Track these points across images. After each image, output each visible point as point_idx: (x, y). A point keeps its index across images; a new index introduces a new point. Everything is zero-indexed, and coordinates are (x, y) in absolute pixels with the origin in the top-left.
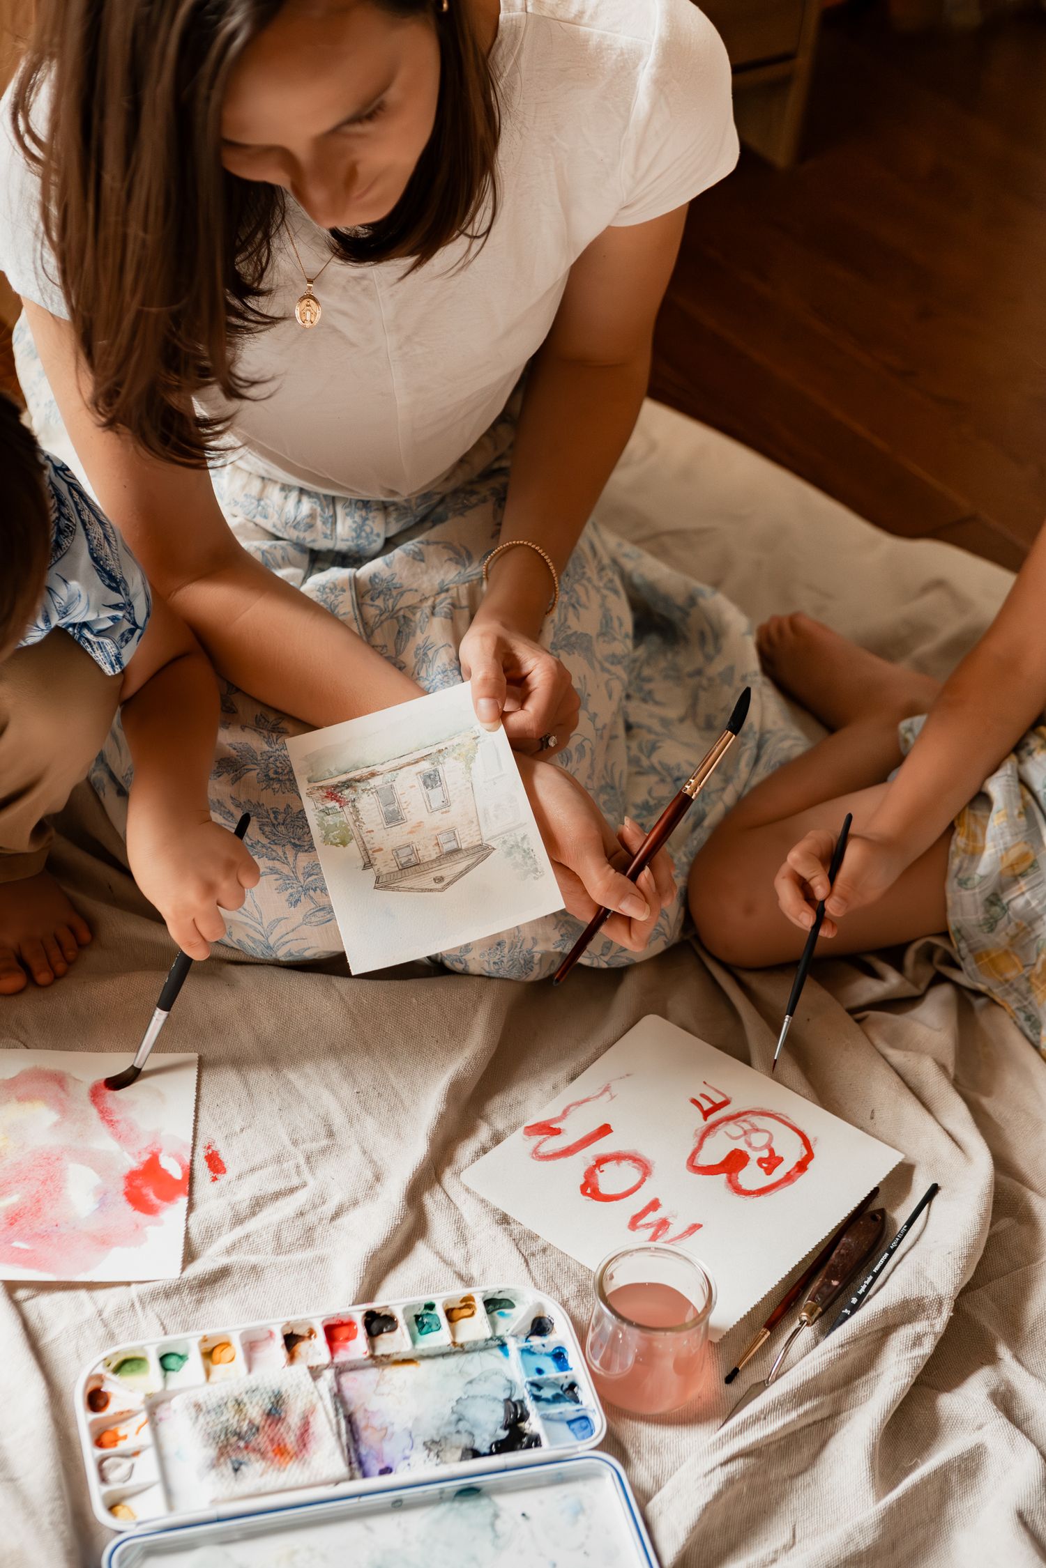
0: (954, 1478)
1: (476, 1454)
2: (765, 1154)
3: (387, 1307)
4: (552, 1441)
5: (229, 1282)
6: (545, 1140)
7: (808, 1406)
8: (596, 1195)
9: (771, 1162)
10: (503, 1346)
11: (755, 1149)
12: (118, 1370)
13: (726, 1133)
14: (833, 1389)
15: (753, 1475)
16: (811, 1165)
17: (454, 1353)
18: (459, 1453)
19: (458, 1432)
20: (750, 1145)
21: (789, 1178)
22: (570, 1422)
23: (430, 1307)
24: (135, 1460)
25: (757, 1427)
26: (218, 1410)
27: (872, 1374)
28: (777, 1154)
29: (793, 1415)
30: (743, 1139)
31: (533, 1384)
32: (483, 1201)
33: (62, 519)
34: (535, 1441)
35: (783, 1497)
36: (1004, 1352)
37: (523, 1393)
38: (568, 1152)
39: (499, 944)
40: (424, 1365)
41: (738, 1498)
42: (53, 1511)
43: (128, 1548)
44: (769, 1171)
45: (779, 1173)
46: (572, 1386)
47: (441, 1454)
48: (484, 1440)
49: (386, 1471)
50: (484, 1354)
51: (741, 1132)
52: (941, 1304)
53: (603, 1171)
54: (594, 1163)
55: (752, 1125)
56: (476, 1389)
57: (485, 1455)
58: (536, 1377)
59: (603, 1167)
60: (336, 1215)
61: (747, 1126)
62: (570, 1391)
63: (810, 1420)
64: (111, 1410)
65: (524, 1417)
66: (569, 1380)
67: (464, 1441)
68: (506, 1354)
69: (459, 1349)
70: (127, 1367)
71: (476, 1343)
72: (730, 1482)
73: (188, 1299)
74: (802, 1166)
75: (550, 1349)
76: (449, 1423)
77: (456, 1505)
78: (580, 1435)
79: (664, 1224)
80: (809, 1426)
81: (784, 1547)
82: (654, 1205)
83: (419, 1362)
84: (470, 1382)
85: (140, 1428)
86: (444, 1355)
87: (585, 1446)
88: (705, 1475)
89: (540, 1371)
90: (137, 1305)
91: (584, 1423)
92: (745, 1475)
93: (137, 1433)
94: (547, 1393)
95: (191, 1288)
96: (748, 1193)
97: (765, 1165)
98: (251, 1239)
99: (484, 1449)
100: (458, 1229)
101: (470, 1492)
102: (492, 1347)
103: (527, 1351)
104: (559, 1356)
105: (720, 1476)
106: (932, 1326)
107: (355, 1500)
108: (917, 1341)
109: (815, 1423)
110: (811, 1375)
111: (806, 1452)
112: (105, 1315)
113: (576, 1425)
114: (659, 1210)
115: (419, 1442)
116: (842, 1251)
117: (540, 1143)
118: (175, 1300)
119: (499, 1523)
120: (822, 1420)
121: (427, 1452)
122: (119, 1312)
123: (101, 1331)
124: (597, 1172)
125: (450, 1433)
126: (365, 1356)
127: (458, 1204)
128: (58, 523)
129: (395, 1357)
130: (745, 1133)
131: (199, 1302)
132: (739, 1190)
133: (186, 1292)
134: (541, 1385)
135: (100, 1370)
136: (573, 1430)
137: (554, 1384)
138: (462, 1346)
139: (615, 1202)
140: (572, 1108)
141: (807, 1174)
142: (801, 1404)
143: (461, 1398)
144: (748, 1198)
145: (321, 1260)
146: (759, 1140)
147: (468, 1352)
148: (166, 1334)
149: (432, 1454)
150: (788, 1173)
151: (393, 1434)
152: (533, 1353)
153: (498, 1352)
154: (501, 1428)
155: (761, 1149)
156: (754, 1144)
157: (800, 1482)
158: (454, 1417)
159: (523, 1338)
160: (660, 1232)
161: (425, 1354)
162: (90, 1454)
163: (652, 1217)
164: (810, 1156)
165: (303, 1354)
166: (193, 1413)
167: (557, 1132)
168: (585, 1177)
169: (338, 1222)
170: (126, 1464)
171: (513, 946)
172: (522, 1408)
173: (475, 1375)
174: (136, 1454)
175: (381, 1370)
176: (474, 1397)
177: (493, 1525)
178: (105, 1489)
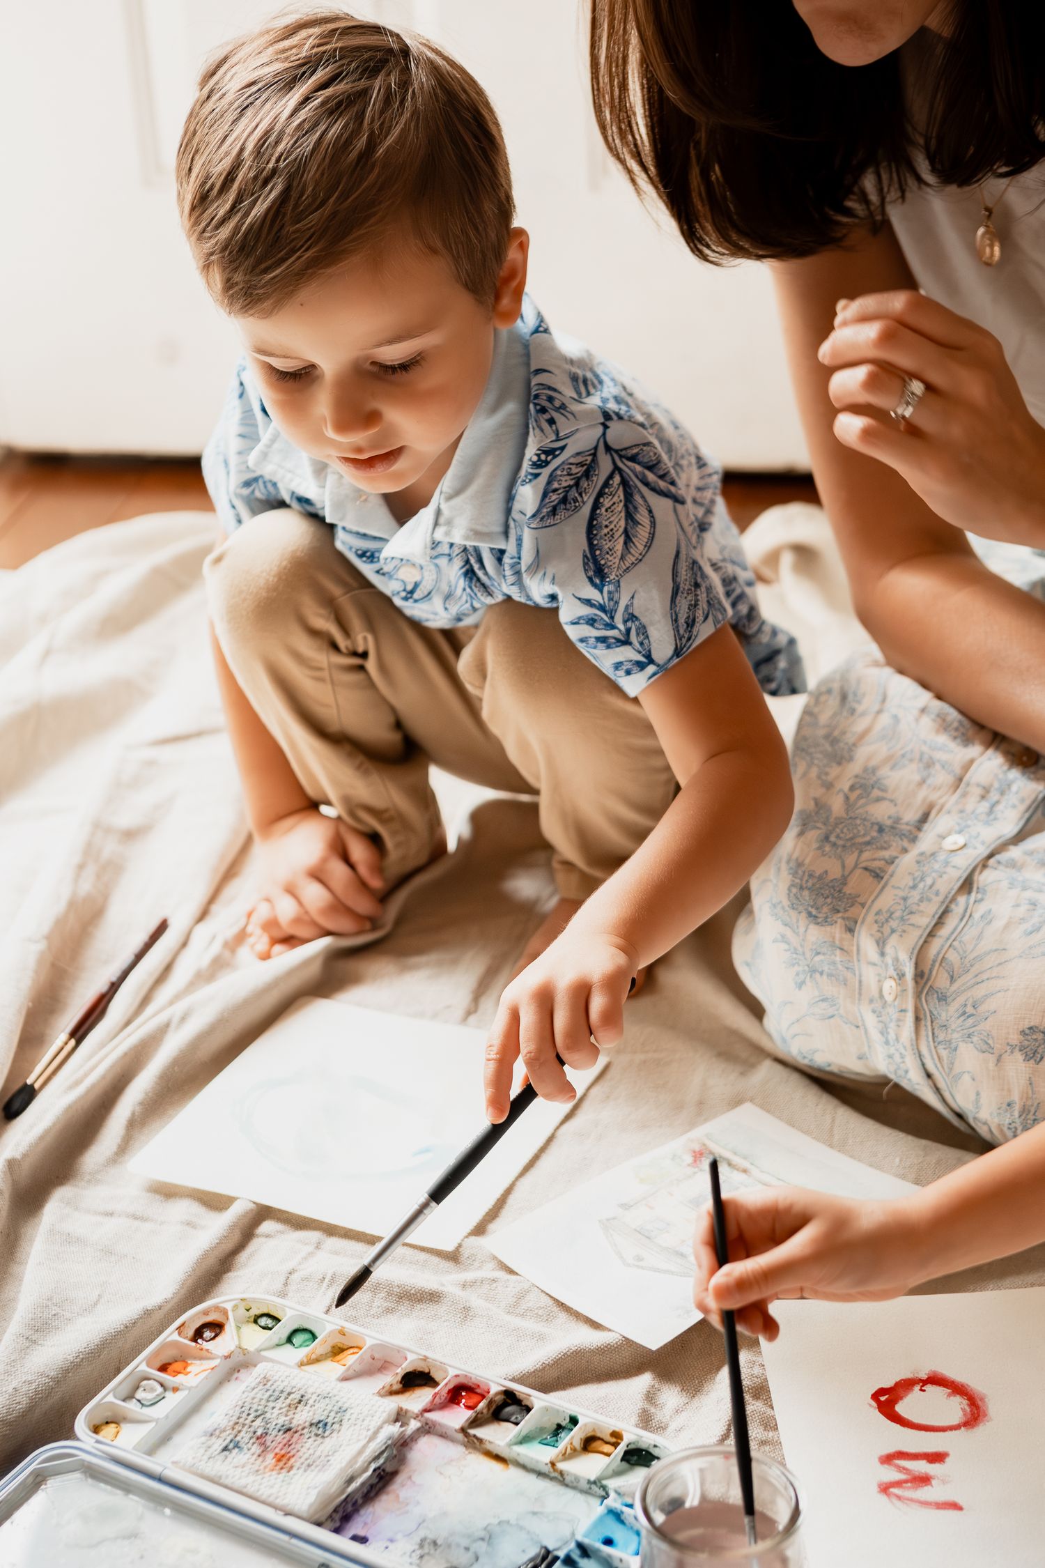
3: (533, 1398)
5: (431, 1309)
10: (601, 1497)
17: (551, 1478)
19: (467, 1549)
23: (575, 1421)
24: (170, 1393)
26: (277, 1394)
31: (586, 1548)
33: (574, 489)
37: (567, 1550)
40: (513, 1471)
47: (426, 1558)
49: (362, 1540)
50: (580, 1498)
53: (924, 1391)
54: (924, 1377)
56: (533, 1523)
58: (596, 1544)
59: (929, 1388)
64: (208, 1346)
67: (464, 1561)
69: (557, 1476)
71: (577, 1479)
76: (469, 1535)
79: (924, 1480)
82: (937, 1457)
83: (510, 1466)
84: (535, 1513)
85: (205, 1372)
86: (540, 1474)
89: (606, 1541)
95: (389, 1294)
98: (495, 1285)
102: (594, 1495)
103: (617, 1515)
107: (285, 1538)
114: (937, 1465)
115: (422, 1533)
124: (917, 1388)
125: (458, 1545)
126: (457, 1428)
128: (567, 492)
129: (491, 1449)
131: (388, 1311)
133: (383, 1295)
134: (590, 1553)
138: (561, 1473)
139: (898, 1426)
143: (508, 1522)
147: (567, 1486)
151: (407, 1512)
152: (622, 1522)
153: (596, 1503)
158: (481, 1534)
160: (909, 1485)
161: (521, 1461)
163: (921, 1467)
168: (897, 1384)
170: (159, 1393)
173: (547, 1510)
174: (177, 1390)
175: (467, 1452)
176: (521, 1528)
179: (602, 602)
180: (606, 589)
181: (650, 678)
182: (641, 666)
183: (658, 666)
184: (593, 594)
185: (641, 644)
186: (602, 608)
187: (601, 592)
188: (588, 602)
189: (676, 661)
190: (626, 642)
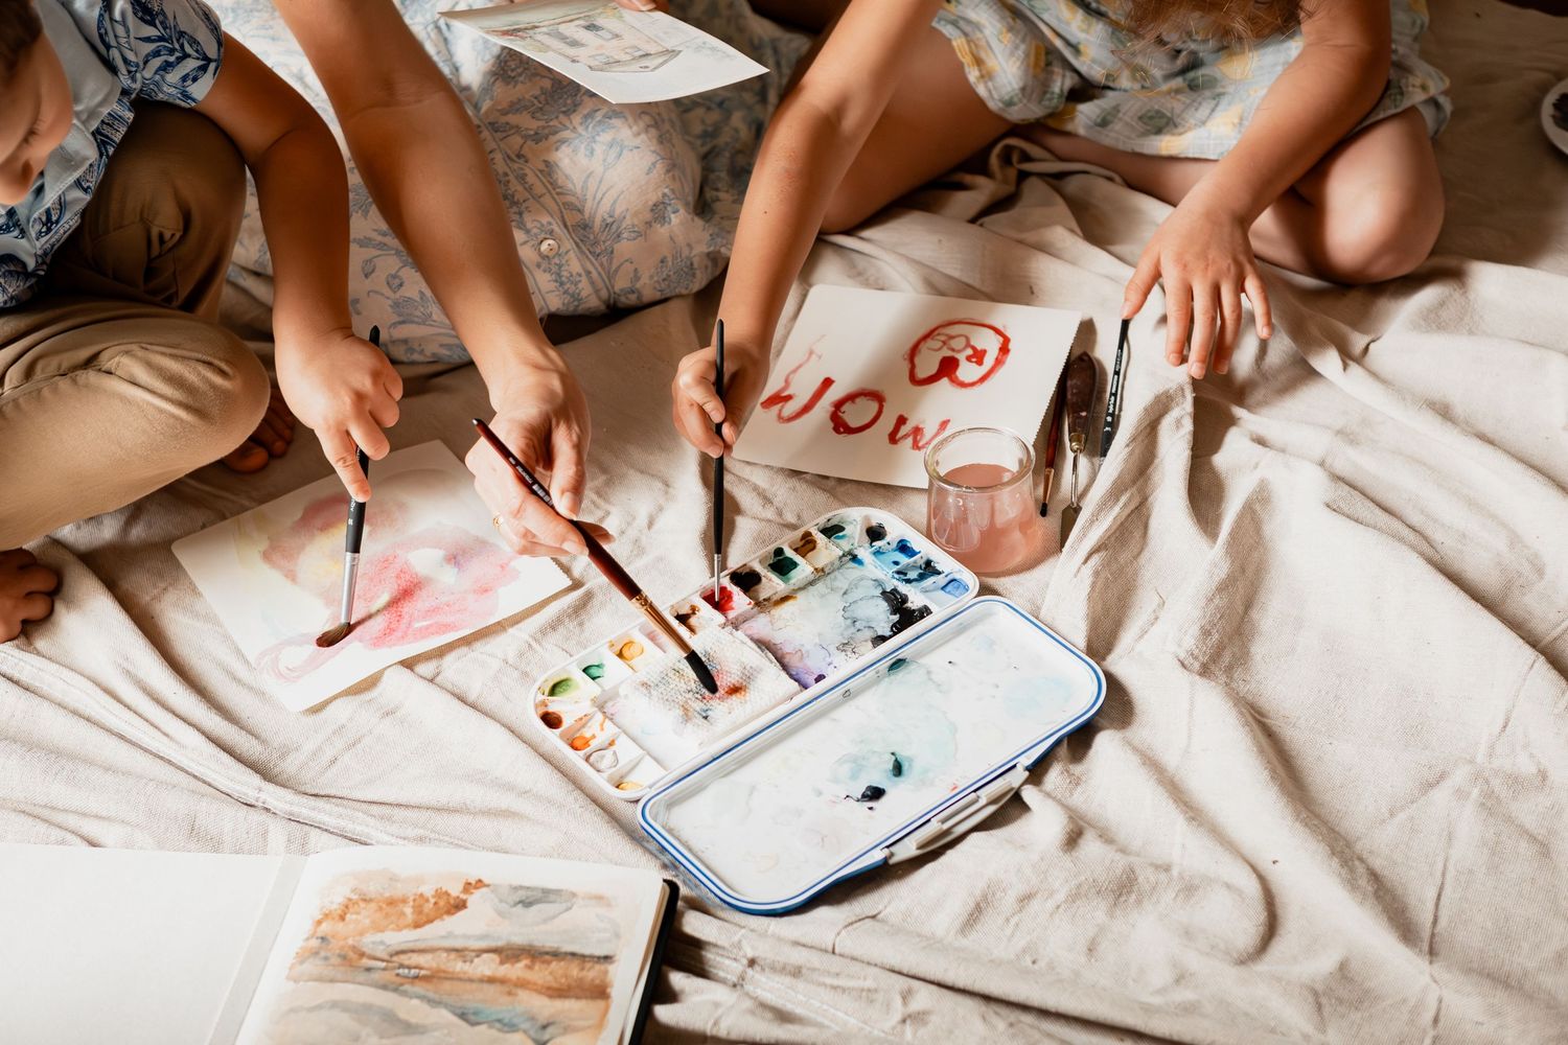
0: (1257, 507)
1: (882, 639)
2: (969, 352)
3: (745, 565)
4: (939, 604)
5: (595, 602)
6: (782, 407)
7: (1123, 499)
8: (850, 431)
9: (978, 356)
10: (854, 558)
11: (959, 351)
12: (553, 692)
13: (929, 349)
14: (1134, 482)
15: (1109, 564)
16: (1011, 346)
17: (819, 579)
18: (870, 644)
19: (859, 630)
20: (953, 350)
21: (999, 362)
22: (943, 588)
23: (779, 552)
24: (613, 748)
25: (1094, 527)
26: (664, 681)
27: (1157, 461)
28: (979, 348)
29: (1117, 509)
30: (945, 348)
31: (898, 572)
32: (767, 466)
34: (925, 612)
35: (1136, 573)
36: (1238, 411)
37: (893, 583)
38: (807, 408)
39: (662, 262)
40: (801, 596)
41: (1106, 586)
42: (576, 800)
43: (652, 806)
44: (980, 363)
45: (989, 361)
46: (928, 563)
47: (855, 650)
48: (883, 627)
49: (820, 678)
50: (843, 570)
51: (940, 344)
52: (1182, 390)
53: (844, 412)
54: (833, 409)
55: (947, 335)
56: (852, 597)
57: (891, 637)
58: (896, 568)
59: (843, 409)
60: (650, 524)
61: (943, 338)
62: (929, 569)
63: (1127, 511)
64: (567, 722)
65: (905, 599)
66: (924, 559)
67: (869, 634)
68: (860, 562)
69: (821, 573)
70: (558, 690)
71: (832, 564)
72: (1097, 574)
73: (571, 625)
74: (1004, 349)
75: (894, 545)
76: (848, 627)
77: (892, 677)
78: (957, 593)
79: (917, 431)
80: (1129, 515)
81: (1159, 606)
82: (901, 421)
83: (795, 595)
84: (845, 593)
85: (602, 725)
86: (812, 583)
87: (969, 597)
88: (1075, 576)
89: (896, 563)
90: (534, 644)
91: (955, 584)
92: (1106, 564)
93: (602, 729)
94: (913, 575)
95: (569, 616)
96: (972, 384)
97: (974, 360)
99: (888, 633)
100: (759, 494)
101: (898, 664)
102: (847, 562)
103: (878, 553)
104: (903, 547)
105: (1088, 570)
106: (1184, 409)
108: (1178, 423)
109: (1132, 512)
110: (1115, 474)
111: (1137, 534)
112: (511, 661)
113: (949, 588)
114: (908, 422)
115: (832, 649)
116: (1074, 391)
117: (780, 411)
118: (561, 629)
119: (933, 676)
120: (1136, 508)
121: (844, 653)
122: (521, 655)
123: (516, 674)
124: (840, 414)
125: (853, 634)
126: (751, 606)
127: (746, 477)
129: (775, 598)
130: (944, 343)
131: (581, 624)
132: (963, 385)
134: (903, 572)
135: (540, 697)
136: (949, 592)
137: (914, 567)
138: (823, 570)
139: (868, 430)
140: (791, 376)
141: (1011, 354)
142: (1118, 500)
143: (845, 608)
144: (974, 388)
145: (660, 559)
146: (958, 343)
147: (830, 573)
148: (571, 656)
149: (849, 653)
150: (997, 359)
151: (808, 652)
152: (883, 553)
153: (852, 564)
154: (891, 614)
155: (964, 349)
156: (957, 348)
157: (1143, 559)
158: (849, 622)
159: (867, 545)
160: (918, 438)
161: (798, 587)
162: (575, 759)
163: (904, 430)
164: (1006, 340)
165: (697, 625)
166: (645, 691)
167: (789, 398)
168: (833, 421)
169: (656, 527)
170: (608, 753)
171: (674, 258)
172: (898, 593)
173: (845, 587)
174: (612, 743)
176: (855, 603)
177: (930, 679)
178: (605, 775)
179: (159, 34)
180: (157, 22)
181: (214, 74)
182: (204, 69)
183: (215, 61)
184: (151, 31)
185: (197, 51)
186: (161, 39)
187: (155, 26)
188: (148, 40)
189: (222, 50)
190: (186, 56)
